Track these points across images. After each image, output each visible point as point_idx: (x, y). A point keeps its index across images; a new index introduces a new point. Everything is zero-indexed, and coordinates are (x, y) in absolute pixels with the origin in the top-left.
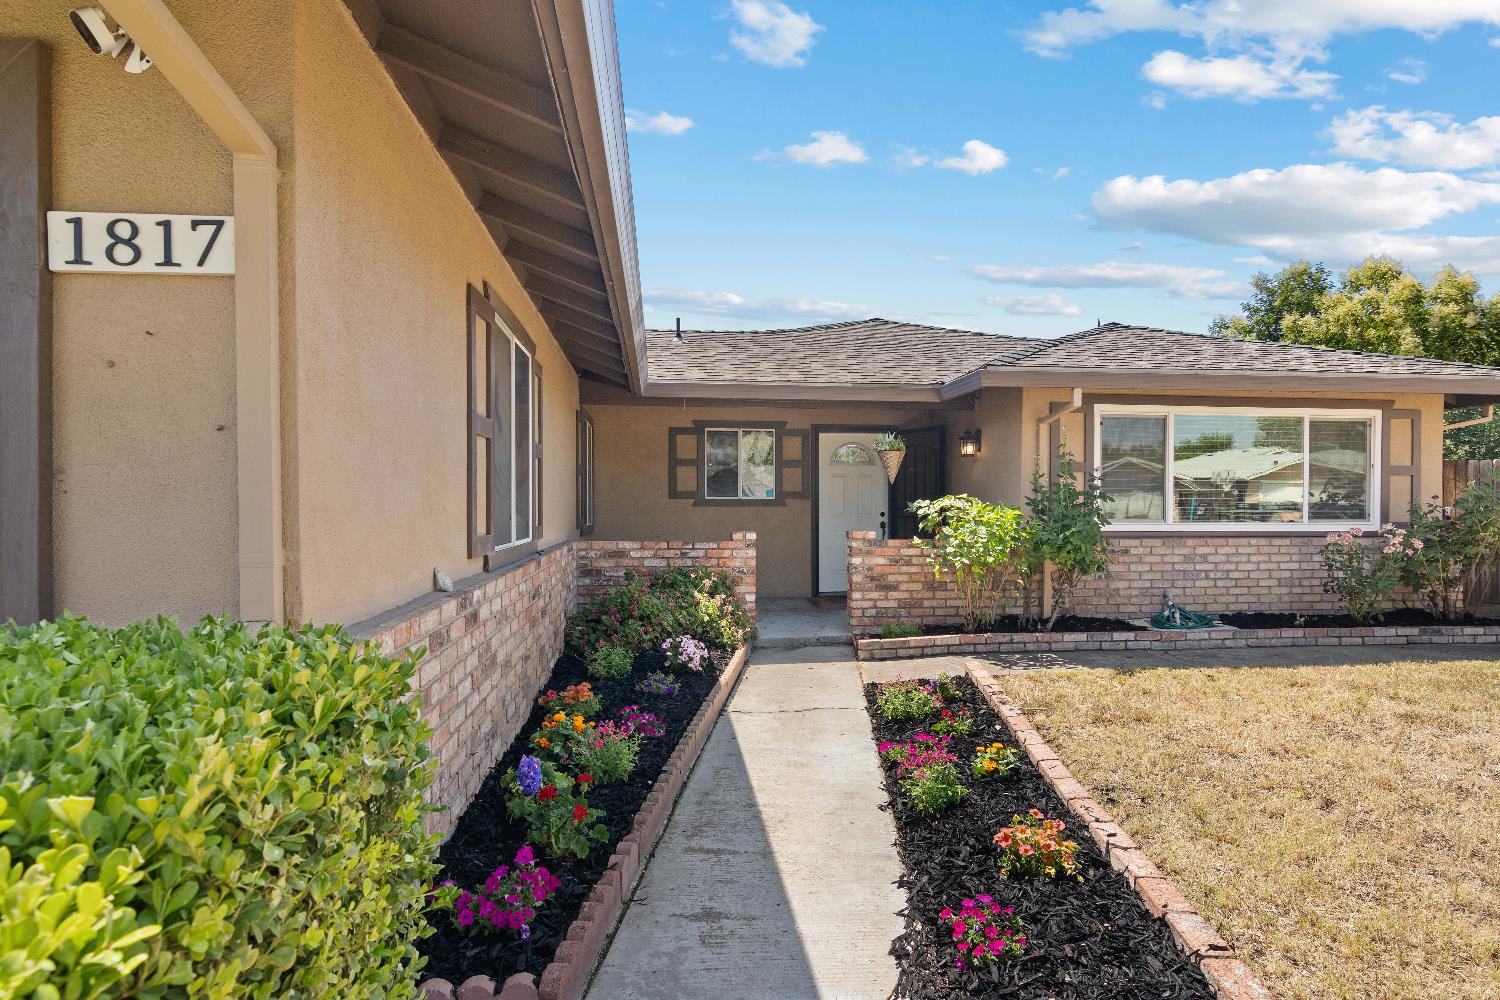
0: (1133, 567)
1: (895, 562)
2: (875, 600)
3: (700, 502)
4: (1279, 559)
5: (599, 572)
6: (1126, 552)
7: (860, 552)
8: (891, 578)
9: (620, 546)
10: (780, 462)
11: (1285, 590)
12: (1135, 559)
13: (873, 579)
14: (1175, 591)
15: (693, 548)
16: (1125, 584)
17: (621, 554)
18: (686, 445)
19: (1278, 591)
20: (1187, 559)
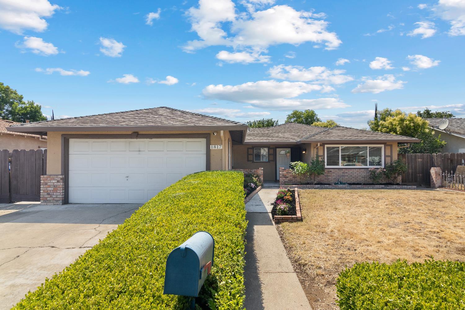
0: (332, 174)
1: (287, 173)
2: (284, 180)
3: (253, 162)
4: (362, 173)
6: (331, 171)
7: (281, 171)
8: (287, 176)
10: (269, 155)
11: (363, 179)
12: (333, 173)
13: (283, 176)
14: (341, 179)
15: (252, 170)
16: (331, 177)
19: (362, 179)
20: (343, 173)
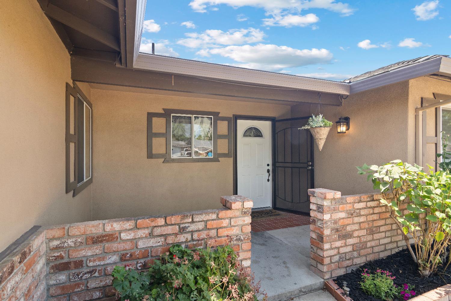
1: (351, 214)
2: (338, 248)
3: (168, 160)
5: (79, 264)
8: (349, 228)
9: (108, 228)
10: (215, 137)
13: (337, 230)
15: (193, 222)
17: (111, 237)
18: (159, 124)
